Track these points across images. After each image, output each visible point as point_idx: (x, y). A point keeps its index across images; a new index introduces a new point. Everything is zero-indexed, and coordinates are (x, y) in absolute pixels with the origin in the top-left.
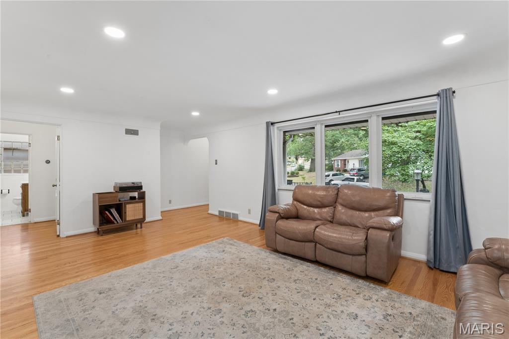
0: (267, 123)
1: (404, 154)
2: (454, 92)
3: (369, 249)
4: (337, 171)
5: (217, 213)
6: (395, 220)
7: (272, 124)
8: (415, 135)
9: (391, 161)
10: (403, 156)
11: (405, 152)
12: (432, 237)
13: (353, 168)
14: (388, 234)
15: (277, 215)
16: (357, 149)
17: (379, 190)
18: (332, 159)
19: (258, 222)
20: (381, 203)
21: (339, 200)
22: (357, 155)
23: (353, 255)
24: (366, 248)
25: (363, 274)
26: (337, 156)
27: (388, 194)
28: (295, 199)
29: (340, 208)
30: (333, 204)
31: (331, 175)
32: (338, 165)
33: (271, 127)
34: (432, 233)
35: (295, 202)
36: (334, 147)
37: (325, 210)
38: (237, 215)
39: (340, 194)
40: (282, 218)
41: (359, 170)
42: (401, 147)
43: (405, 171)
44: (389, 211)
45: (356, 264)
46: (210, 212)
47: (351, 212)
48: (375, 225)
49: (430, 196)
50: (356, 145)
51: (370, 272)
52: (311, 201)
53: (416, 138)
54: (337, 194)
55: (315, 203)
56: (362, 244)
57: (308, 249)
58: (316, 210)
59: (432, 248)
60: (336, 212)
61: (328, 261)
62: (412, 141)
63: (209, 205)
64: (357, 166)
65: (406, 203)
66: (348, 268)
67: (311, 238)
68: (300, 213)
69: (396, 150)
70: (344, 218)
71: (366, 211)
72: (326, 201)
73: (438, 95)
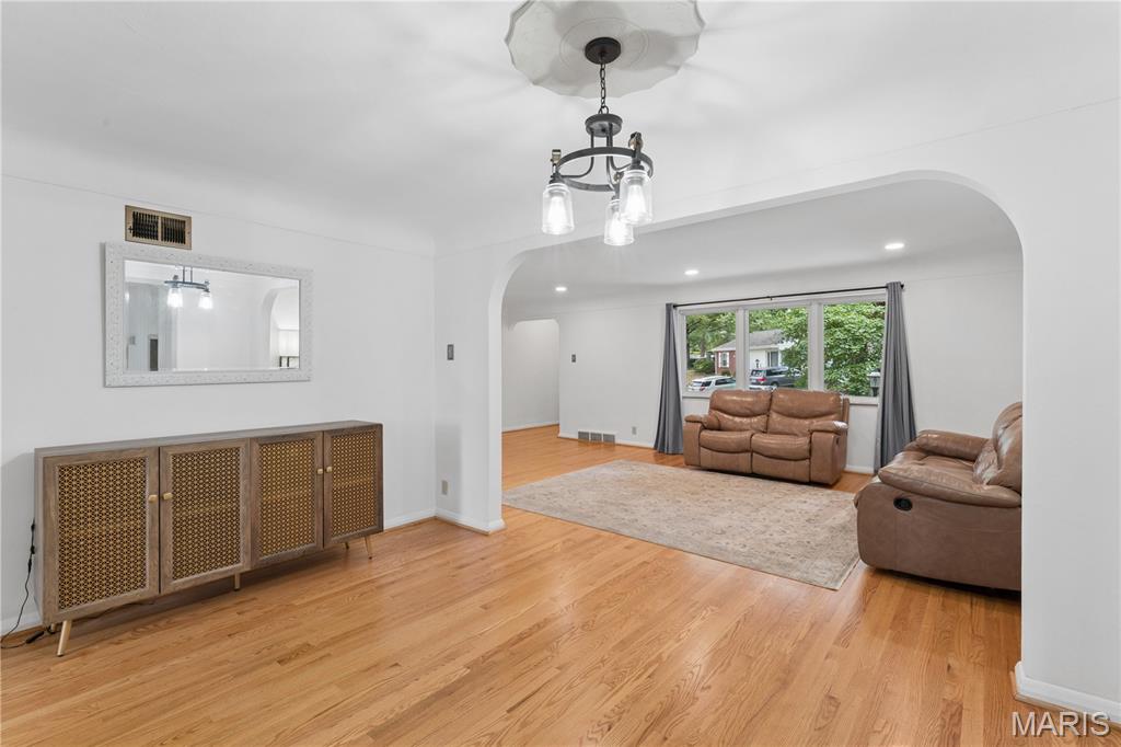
0: (667, 305)
1: (855, 344)
2: (902, 286)
3: (813, 453)
4: (723, 374)
5: (576, 437)
6: (840, 424)
7: (675, 306)
8: (874, 309)
9: (832, 356)
10: (853, 347)
11: (856, 340)
12: (879, 444)
13: (755, 368)
14: (832, 436)
15: (699, 425)
16: (761, 329)
17: (819, 393)
18: (713, 350)
19: (652, 445)
20: (824, 409)
21: (774, 407)
22: (764, 343)
23: (795, 460)
24: (810, 451)
25: (807, 480)
26: (721, 344)
27: (832, 398)
28: (713, 408)
29: (774, 416)
30: (767, 412)
31: (714, 381)
32: (725, 363)
33: (674, 311)
34: (879, 439)
35: (714, 412)
36: (715, 325)
37: (755, 420)
38: (613, 437)
39: (774, 399)
40: (706, 428)
41: (769, 373)
42: (849, 331)
43: (855, 373)
44: (833, 417)
45: (799, 469)
46: (561, 435)
47: (788, 420)
48: (819, 428)
49: (877, 400)
50: (760, 322)
51: (815, 476)
52: (738, 408)
53: (876, 315)
54: (771, 400)
55: (742, 411)
56: (806, 447)
57: (743, 461)
58: (745, 420)
59: (879, 457)
60: (771, 421)
61: (767, 471)
62: (868, 321)
63: (558, 425)
64: (764, 365)
65: (852, 408)
66: (790, 476)
67: (747, 447)
68: (722, 425)
69: (842, 336)
70: (780, 428)
71: (806, 418)
72: (757, 409)
73: (886, 287)
